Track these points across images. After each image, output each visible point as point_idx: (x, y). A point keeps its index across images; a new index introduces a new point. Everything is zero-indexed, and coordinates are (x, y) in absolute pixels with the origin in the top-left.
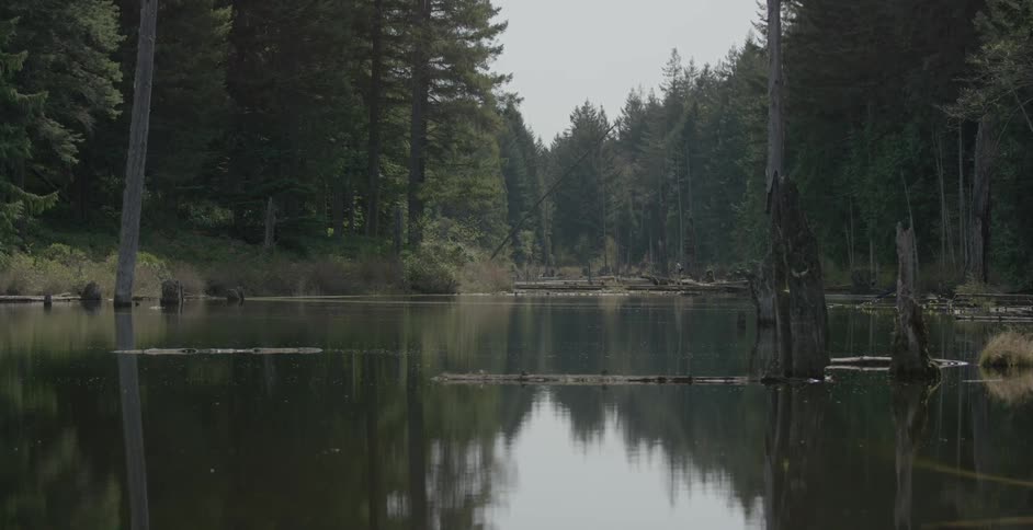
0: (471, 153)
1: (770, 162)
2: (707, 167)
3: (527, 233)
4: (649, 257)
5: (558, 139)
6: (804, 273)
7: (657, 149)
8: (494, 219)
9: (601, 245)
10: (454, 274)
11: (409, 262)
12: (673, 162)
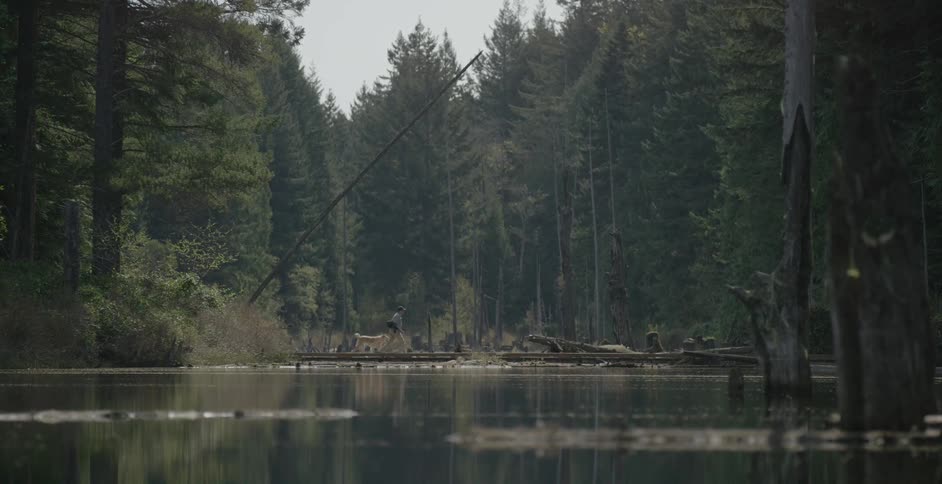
0: (211, 104)
1: (789, 88)
2: (646, 145)
3: (309, 271)
4: (536, 314)
5: (364, 96)
6: (885, 238)
7: (548, 114)
8: (246, 242)
9: (448, 295)
10: (179, 331)
11: (96, 308)
12: (579, 136)
